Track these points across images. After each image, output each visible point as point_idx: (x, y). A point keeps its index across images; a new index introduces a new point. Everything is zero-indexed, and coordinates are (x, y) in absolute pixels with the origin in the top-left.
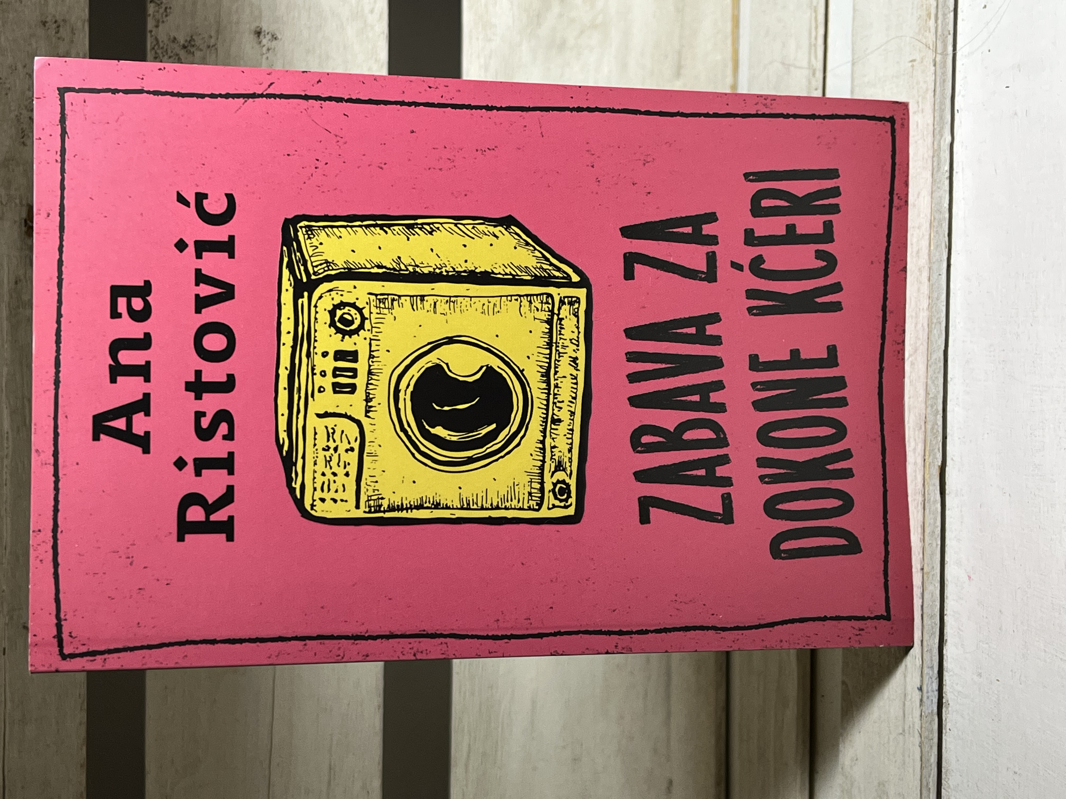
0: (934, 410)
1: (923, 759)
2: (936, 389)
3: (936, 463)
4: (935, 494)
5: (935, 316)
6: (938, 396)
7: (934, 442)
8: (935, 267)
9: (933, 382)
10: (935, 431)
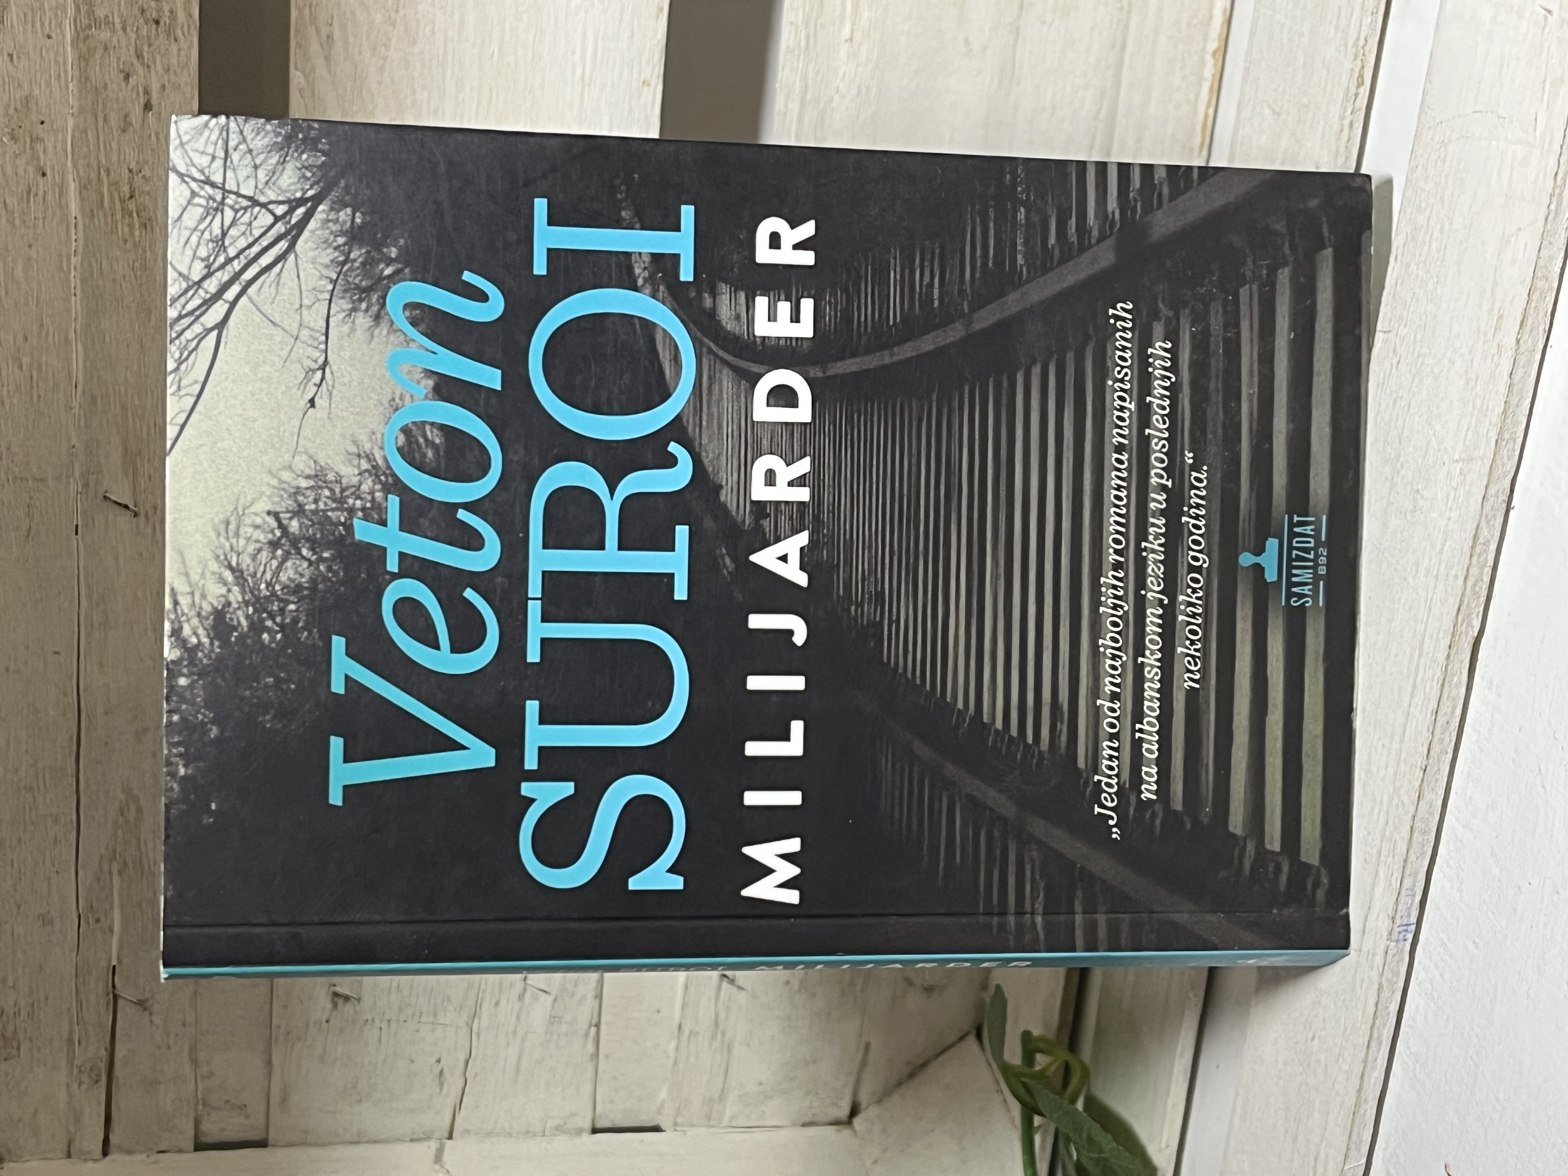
0: (1482, 559)
1: (1380, 1005)
2: (1489, 532)
3: (1471, 633)
4: (1461, 673)
5: (1508, 430)
6: (1492, 543)
7: (1473, 605)
8: (1522, 359)
9: (1488, 522)
10: (1477, 589)
